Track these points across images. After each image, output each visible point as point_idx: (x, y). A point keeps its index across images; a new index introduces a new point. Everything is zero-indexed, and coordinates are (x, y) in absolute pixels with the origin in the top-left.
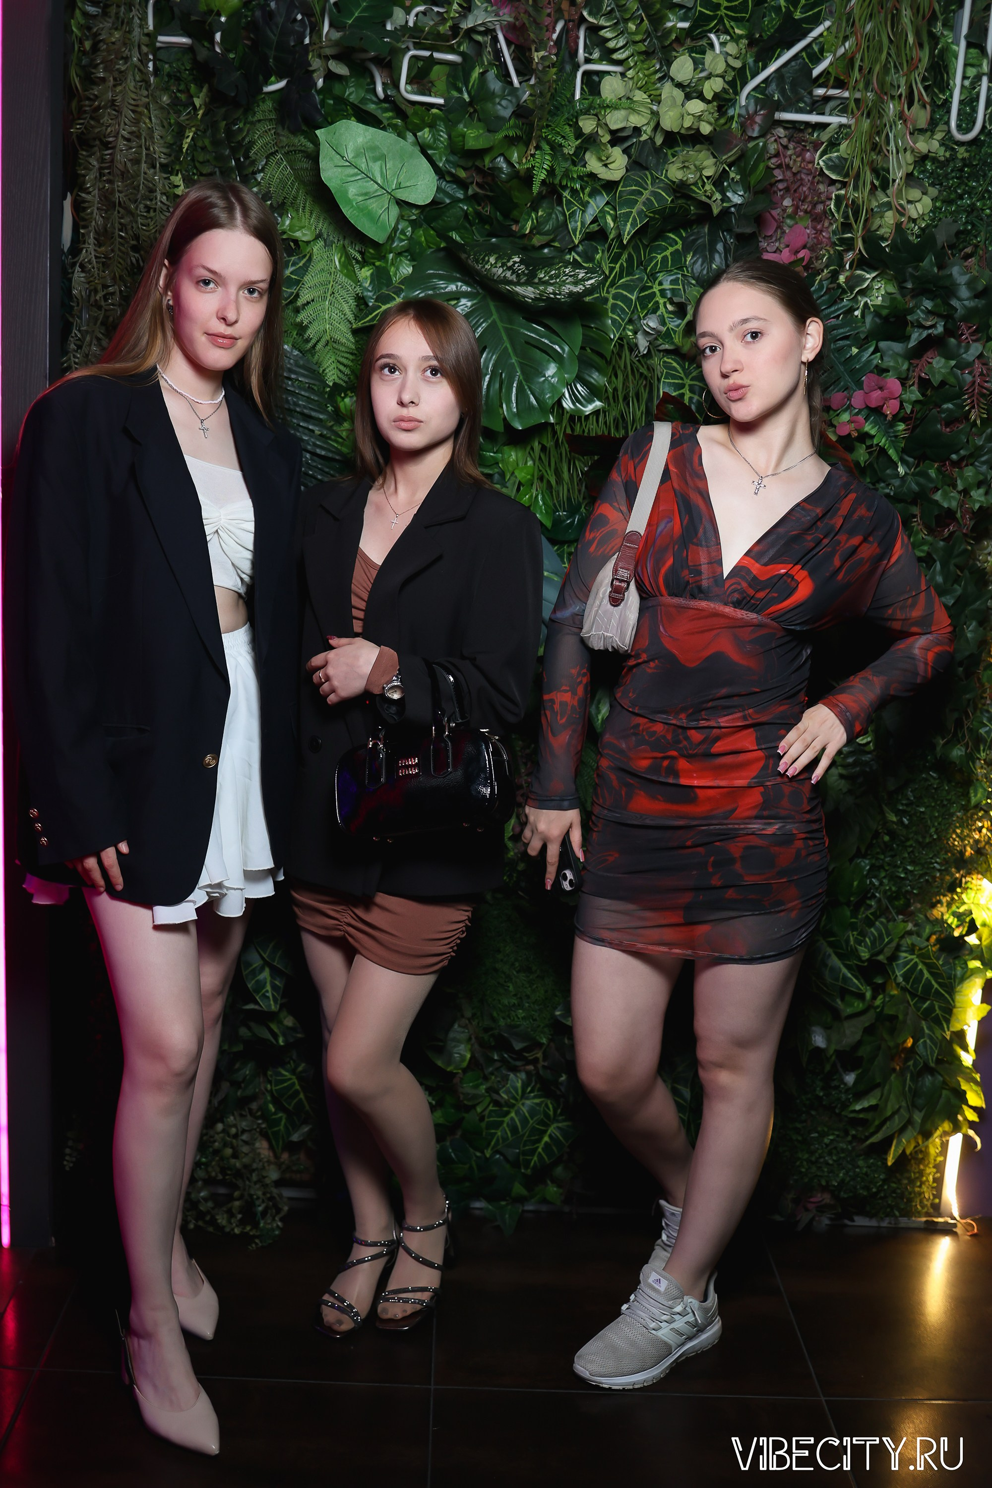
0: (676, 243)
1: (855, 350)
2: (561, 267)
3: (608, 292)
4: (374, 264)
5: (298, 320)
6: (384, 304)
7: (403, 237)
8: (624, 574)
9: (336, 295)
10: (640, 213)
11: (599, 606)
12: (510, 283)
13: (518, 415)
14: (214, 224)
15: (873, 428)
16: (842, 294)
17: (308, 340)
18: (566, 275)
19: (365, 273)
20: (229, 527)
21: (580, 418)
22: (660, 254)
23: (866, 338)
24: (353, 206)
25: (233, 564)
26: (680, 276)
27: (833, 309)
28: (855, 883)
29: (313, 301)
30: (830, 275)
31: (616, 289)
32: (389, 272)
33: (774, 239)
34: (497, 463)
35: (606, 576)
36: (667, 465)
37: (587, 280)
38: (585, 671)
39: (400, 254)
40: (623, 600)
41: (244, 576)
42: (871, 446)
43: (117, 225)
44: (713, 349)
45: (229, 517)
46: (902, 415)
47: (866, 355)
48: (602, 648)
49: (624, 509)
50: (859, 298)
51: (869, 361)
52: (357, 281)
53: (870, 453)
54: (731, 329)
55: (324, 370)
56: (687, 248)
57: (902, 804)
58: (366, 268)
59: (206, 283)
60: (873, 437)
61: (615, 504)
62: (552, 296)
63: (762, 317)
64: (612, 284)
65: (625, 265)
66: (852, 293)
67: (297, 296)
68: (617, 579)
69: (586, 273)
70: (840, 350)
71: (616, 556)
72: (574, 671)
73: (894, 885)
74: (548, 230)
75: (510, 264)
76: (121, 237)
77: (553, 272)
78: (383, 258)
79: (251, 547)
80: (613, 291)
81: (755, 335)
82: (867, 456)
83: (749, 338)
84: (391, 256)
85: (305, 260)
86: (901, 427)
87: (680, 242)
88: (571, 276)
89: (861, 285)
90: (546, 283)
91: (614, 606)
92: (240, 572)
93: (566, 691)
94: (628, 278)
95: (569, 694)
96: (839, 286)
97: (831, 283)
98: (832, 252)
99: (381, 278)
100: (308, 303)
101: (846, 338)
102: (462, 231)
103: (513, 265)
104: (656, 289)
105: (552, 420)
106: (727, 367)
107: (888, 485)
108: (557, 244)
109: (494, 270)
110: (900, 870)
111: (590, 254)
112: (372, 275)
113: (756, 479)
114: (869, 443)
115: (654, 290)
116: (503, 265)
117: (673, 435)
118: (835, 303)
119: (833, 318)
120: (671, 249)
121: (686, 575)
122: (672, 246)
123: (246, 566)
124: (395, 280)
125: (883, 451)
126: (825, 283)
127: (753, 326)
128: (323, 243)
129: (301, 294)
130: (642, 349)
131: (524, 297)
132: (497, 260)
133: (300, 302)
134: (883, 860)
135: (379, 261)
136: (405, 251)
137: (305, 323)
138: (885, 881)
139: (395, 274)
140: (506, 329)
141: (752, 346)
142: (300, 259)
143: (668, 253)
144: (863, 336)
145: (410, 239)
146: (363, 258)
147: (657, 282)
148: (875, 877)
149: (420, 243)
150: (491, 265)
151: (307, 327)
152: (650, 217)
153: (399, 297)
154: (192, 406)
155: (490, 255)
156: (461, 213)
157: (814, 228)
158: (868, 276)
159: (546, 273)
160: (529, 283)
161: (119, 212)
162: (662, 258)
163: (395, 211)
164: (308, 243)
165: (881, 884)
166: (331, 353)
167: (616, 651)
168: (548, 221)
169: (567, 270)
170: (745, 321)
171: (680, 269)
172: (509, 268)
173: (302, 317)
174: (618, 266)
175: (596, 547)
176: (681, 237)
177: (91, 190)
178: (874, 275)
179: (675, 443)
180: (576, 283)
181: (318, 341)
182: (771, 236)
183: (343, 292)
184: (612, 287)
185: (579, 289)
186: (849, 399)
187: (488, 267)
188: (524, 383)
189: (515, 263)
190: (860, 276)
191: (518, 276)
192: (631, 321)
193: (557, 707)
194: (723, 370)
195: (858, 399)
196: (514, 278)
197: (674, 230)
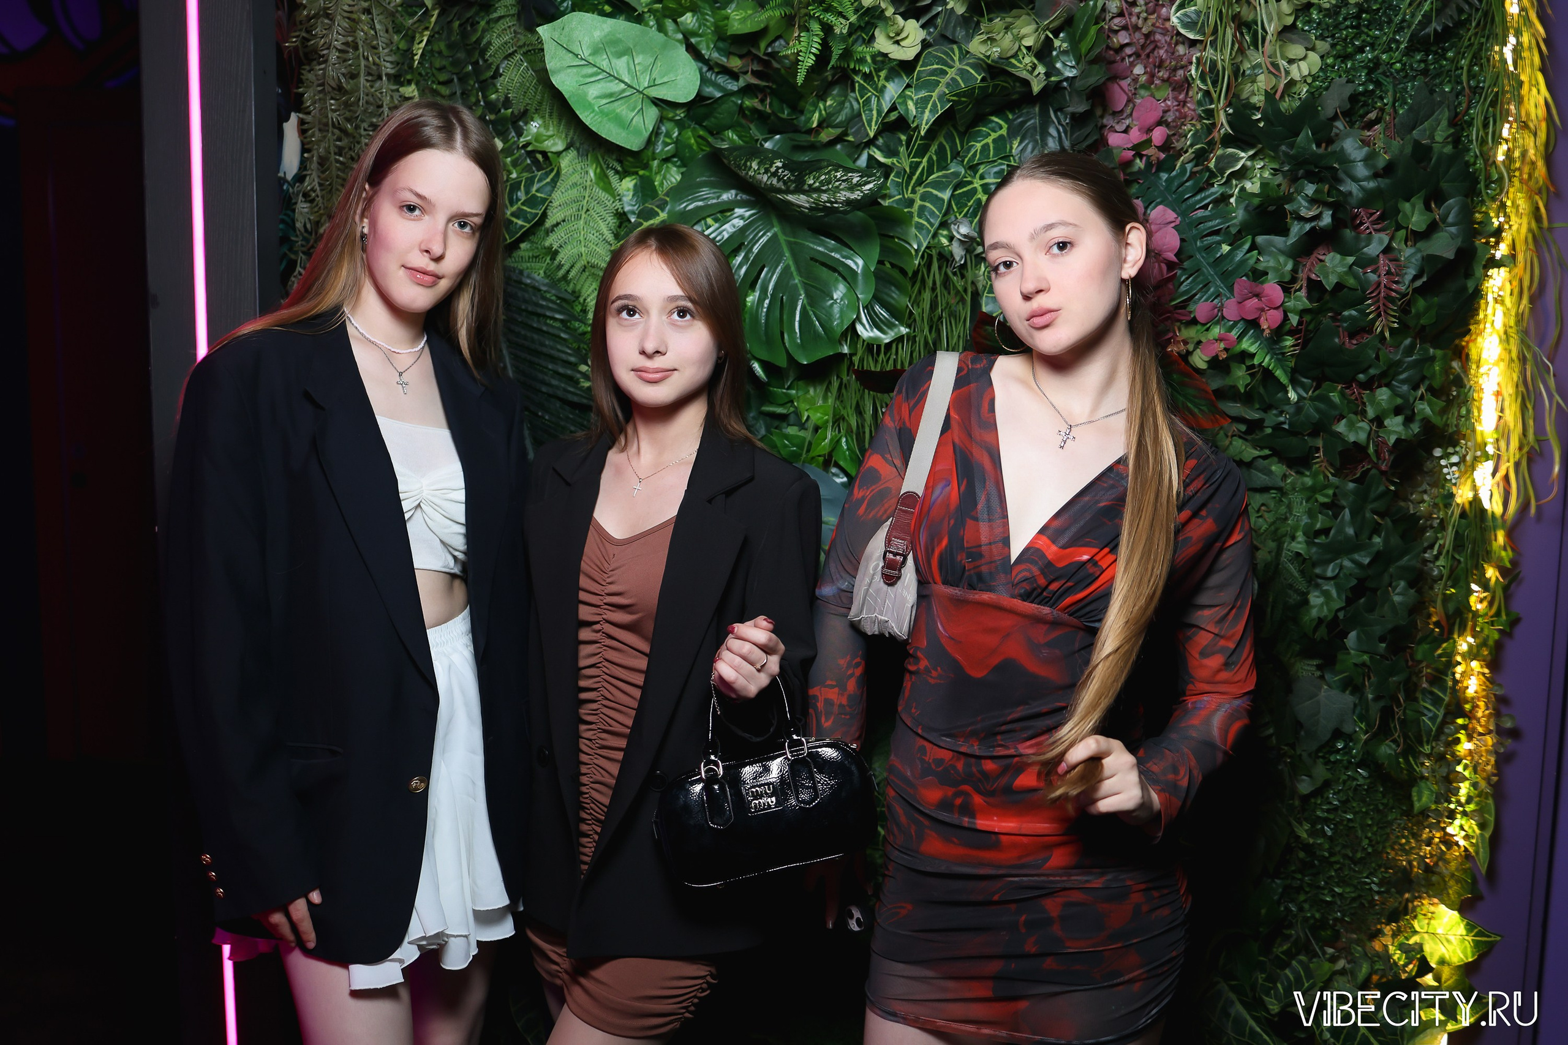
0: (1001, 128)
1: (1226, 248)
2: (831, 171)
3: (914, 192)
4: (637, 173)
5: (547, 244)
6: (646, 220)
7: (668, 140)
8: (899, 544)
9: (591, 212)
10: (941, 97)
11: (870, 585)
12: (779, 191)
13: (803, 346)
14: (425, 144)
15: (1252, 344)
16: (1210, 178)
17: (560, 266)
18: (837, 181)
19: (628, 185)
20: (433, 499)
21: (879, 346)
22: (980, 142)
23: (1239, 232)
24: (594, 111)
25: (442, 541)
26: (1005, 167)
27: (1198, 197)
28: (1263, 911)
29: (564, 221)
30: (1193, 155)
31: (925, 187)
32: (653, 182)
33: (1125, 115)
34: (792, 402)
35: (877, 545)
36: (948, 409)
37: (865, 185)
38: (858, 660)
39: (666, 160)
40: (899, 578)
41: (456, 553)
42: (1253, 366)
43: (332, 149)
44: (1008, 265)
45: (433, 488)
46: (1287, 327)
47: (1239, 255)
48: (876, 633)
49: (898, 462)
50: (1234, 182)
51: (1243, 262)
52: (616, 196)
53: (1252, 375)
54: (1032, 238)
55: (585, 300)
56: (1013, 132)
57: (1323, 811)
58: (628, 179)
59: (411, 208)
60: (1253, 356)
61: (888, 456)
62: (828, 205)
63: (1071, 221)
64: (920, 182)
65: (935, 158)
66: (1223, 177)
67: (544, 215)
68: (890, 552)
69: (861, 177)
70: (1208, 249)
71: (888, 523)
72: (843, 662)
73: (1318, 911)
74: (841, 122)
75: (773, 169)
76: (337, 161)
77: (823, 177)
78: (646, 166)
79: (463, 520)
80: (921, 190)
81: (1063, 246)
82: (1248, 380)
83: (1055, 250)
84: (656, 163)
85: (551, 176)
86: (1289, 342)
87: (1005, 126)
88: (844, 181)
89: (1233, 167)
90: (818, 190)
91: (889, 585)
92: (451, 550)
93: (832, 687)
94: (940, 174)
95: (836, 690)
96: (1208, 169)
97: (1196, 166)
98: (1199, 127)
99: (646, 190)
100: (558, 224)
101: (1216, 233)
102: (739, 129)
103: (777, 171)
104: (977, 184)
105: (846, 350)
106: (1030, 286)
107: (1282, 412)
108: (850, 138)
109: (759, 177)
110: (1326, 892)
111: (892, 147)
112: (635, 185)
113: (1064, 428)
114: (1249, 363)
115: (975, 185)
116: (767, 171)
117: (959, 370)
118: (1201, 190)
119: (1200, 208)
120: (994, 135)
121: (961, 558)
122: (995, 132)
123: (459, 542)
124: (661, 192)
125: (1267, 374)
126: (1189, 166)
127: (1059, 234)
128: (575, 152)
129: (549, 213)
130: (957, 258)
131: (800, 206)
132: (759, 164)
133: (548, 223)
134: (1302, 880)
135: (643, 169)
136: (674, 156)
137: (555, 247)
138: (1306, 906)
139: (662, 184)
140: (789, 244)
141: (1061, 259)
142: (547, 174)
143: (989, 140)
144: (1234, 231)
145: (677, 142)
146: (623, 168)
147: (978, 176)
148: (1292, 901)
149: (690, 147)
150: (755, 171)
151: (556, 253)
152: (952, 101)
153: (663, 210)
154: (389, 357)
155: (750, 159)
156: (736, 109)
157: (1176, 99)
158: (1243, 154)
159: (816, 179)
160: (799, 190)
161: (333, 134)
162: (983, 147)
163: (653, 113)
164: (559, 154)
165: (1301, 909)
166: (590, 279)
167: (893, 638)
168: (839, 111)
169: (839, 175)
170: (1050, 227)
171: (1006, 158)
172: (774, 174)
173: (552, 240)
174: (925, 160)
175: (866, 509)
176: (1007, 120)
177: (312, 108)
178: (1251, 153)
179: (961, 380)
180: (852, 188)
181: (572, 267)
182: (1122, 111)
183: (599, 209)
184: (920, 185)
185: (856, 195)
186: (1221, 309)
187: (751, 173)
188: (808, 308)
189: (778, 168)
190: (1232, 155)
191: (785, 183)
192: (944, 225)
193: (820, 705)
194: (1025, 291)
195: (1231, 310)
196: (781, 185)
197: (999, 112)
